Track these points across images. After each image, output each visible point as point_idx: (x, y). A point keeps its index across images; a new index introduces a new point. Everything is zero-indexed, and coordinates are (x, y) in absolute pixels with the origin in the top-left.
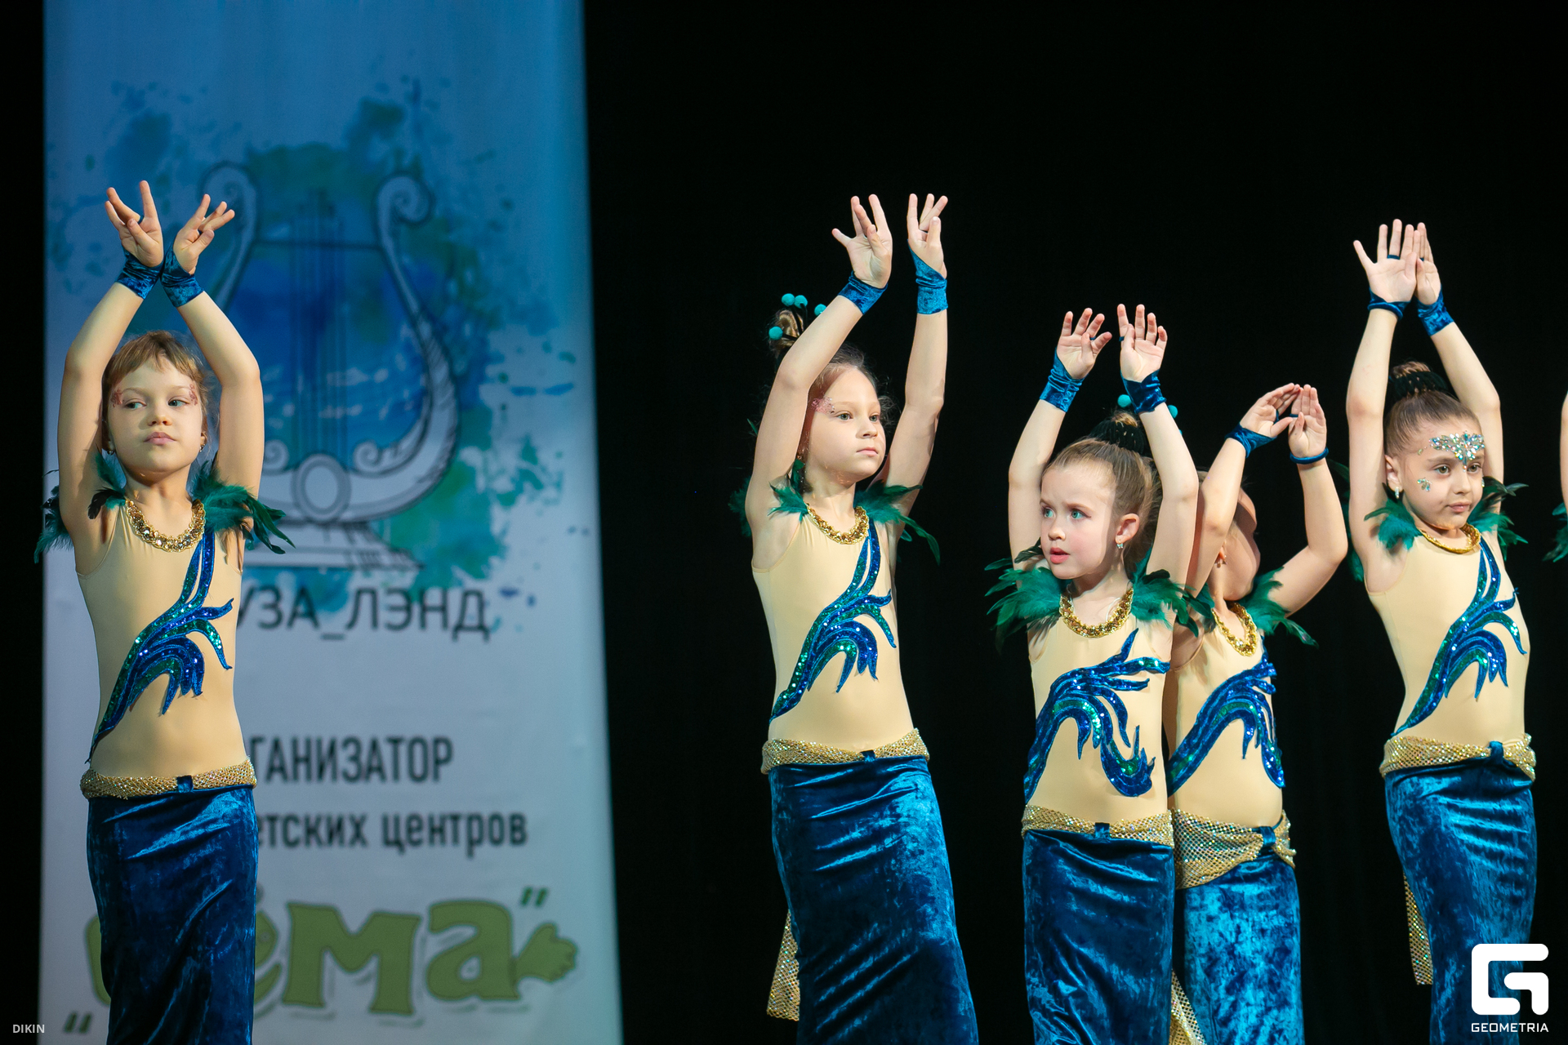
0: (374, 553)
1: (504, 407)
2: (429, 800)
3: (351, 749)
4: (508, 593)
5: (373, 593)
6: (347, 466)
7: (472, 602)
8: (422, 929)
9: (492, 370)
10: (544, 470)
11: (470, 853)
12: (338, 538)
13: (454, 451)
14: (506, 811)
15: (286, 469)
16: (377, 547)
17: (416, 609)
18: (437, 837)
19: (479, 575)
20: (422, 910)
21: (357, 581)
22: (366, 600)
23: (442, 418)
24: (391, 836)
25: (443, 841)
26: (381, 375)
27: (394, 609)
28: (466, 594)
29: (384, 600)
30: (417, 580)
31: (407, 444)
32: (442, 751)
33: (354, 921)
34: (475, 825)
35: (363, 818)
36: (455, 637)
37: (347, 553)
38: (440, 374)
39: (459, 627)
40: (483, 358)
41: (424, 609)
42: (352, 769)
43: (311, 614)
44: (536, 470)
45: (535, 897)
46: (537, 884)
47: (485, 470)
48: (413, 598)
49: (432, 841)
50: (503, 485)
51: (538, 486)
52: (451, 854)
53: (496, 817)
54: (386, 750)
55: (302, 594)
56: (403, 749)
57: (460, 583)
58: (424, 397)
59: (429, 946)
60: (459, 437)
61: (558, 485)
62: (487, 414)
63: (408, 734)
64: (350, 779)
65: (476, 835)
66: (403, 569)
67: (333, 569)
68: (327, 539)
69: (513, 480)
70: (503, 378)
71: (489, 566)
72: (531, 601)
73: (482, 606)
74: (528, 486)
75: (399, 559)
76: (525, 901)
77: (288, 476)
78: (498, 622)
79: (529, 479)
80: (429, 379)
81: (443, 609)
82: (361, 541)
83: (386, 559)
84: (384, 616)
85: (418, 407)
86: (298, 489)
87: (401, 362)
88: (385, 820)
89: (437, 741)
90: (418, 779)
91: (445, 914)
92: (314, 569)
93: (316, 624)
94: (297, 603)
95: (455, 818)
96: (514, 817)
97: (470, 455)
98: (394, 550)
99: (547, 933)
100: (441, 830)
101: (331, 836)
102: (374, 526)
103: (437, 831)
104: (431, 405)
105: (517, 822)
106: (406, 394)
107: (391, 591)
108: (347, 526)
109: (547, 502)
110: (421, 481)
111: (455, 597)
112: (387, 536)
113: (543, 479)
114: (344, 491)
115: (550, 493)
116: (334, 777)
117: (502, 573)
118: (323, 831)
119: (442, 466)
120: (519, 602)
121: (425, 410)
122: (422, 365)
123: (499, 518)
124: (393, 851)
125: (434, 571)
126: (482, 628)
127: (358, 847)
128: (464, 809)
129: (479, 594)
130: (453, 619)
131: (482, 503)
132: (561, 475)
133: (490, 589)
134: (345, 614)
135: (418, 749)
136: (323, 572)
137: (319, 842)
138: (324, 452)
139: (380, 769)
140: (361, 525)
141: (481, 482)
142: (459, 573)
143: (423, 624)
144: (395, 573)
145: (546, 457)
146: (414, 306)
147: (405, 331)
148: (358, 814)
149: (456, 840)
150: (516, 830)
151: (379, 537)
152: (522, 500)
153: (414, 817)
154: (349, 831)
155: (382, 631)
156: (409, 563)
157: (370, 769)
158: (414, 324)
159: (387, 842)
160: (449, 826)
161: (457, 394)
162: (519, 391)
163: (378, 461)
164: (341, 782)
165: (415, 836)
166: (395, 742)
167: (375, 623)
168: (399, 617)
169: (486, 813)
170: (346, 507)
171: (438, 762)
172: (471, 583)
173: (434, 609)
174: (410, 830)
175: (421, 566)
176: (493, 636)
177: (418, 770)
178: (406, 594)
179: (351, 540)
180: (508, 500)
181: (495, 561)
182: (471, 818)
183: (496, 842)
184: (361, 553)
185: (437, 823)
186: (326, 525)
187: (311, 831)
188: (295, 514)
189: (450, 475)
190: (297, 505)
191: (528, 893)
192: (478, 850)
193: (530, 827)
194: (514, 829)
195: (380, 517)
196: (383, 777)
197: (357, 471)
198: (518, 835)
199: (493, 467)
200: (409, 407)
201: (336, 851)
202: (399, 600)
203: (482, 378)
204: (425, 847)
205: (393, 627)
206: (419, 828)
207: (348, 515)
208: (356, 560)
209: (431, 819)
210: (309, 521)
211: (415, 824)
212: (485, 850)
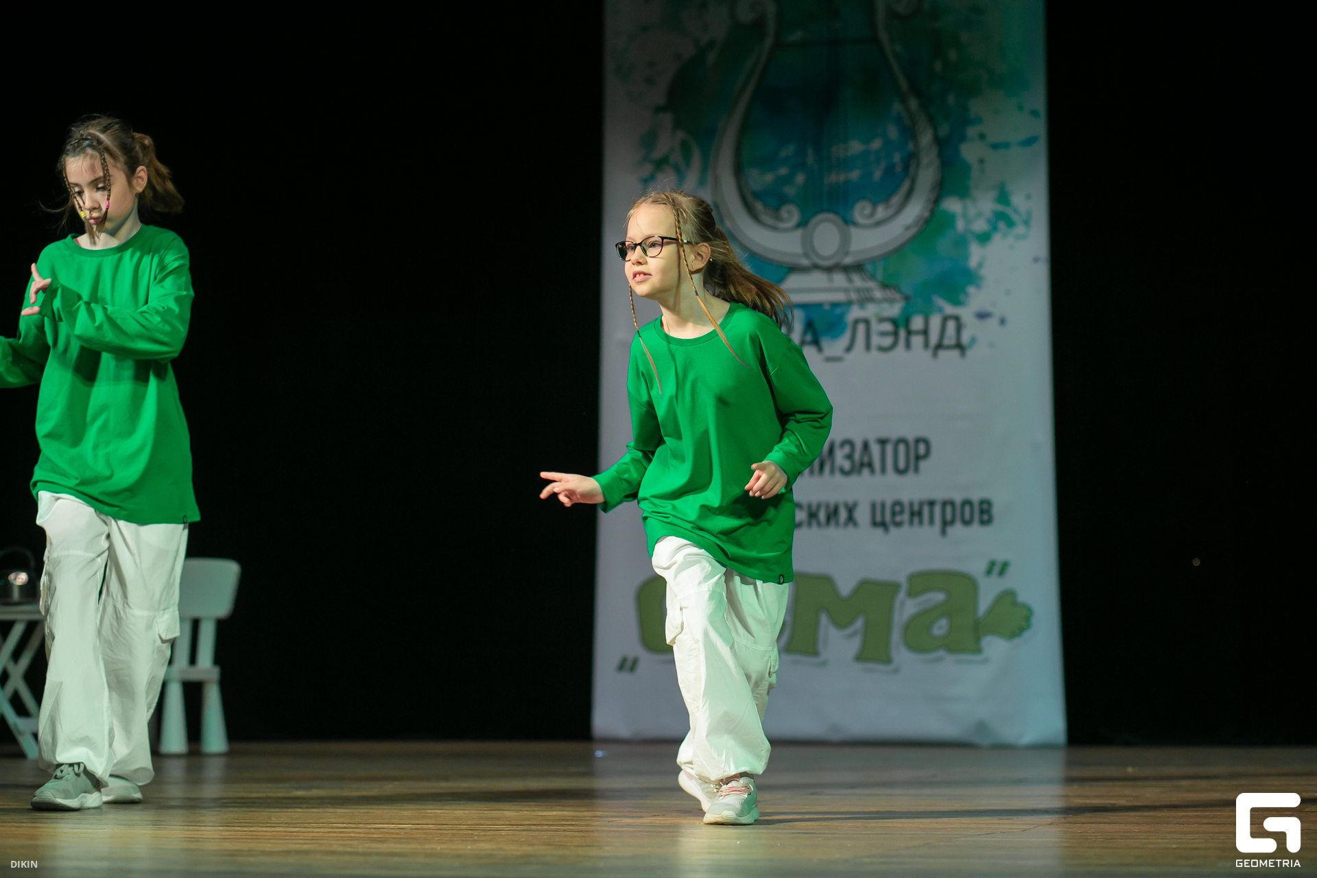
0: (868, 290)
1: (982, 161)
2: (910, 489)
3: (847, 449)
4: (982, 316)
5: (867, 322)
6: (848, 221)
7: (951, 325)
8: (902, 595)
9: (972, 131)
10: (1016, 211)
11: (944, 532)
12: (839, 279)
13: (937, 201)
14: (976, 497)
15: (798, 226)
16: (871, 284)
17: (902, 333)
18: (916, 520)
19: (957, 302)
20: (902, 578)
21: (855, 313)
22: (861, 328)
23: (927, 175)
24: (878, 519)
25: (921, 522)
26: (877, 144)
27: (884, 334)
28: (945, 319)
29: (876, 327)
30: (904, 310)
31: (896, 200)
32: (922, 449)
33: (845, 587)
34: (949, 509)
35: (855, 505)
36: (935, 354)
37: (846, 290)
38: (926, 139)
39: (939, 346)
40: (964, 121)
41: (909, 333)
42: (847, 465)
43: (816, 343)
44: (1009, 211)
45: (998, 568)
46: (1001, 557)
47: (965, 215)
48: (900, 325)
49: (911, 522)
50: (980, 226)
51: (1010, 224)
52: (927, 533)
53: (967, 502)
54: (875, 449)
55: (809, 326)
56: (889, 449)
57: (940, 310)
58: (911, 160)
59: (906, 608)
60: (941, 190)
61: (1027, 223)
62: (967, 168)
63: (894, 435)
64: (844, 473)
65: (949, 517)
66: (891, 301)
67: (835, 305)
68: (831, 280)
69: (989, 221)
70: (982, 137)
71: (966, 294)
72: (1002, 321)
73: (959, 328)
74: (1002, 225)
75: (890, 294)
76: (989, 572)
77: (798, 233)
78: (973, 340)
79: (1003, 220)
80: (916, 143)
81: (925, 332)
82: (858, 281)
83: (878, 294)
84: (876, 340)
85: (906, 168)
86: (808, 243)
87: (893, 132)
88: (873, 506)
89: (918, 441)
90: (900, 472)
91: (922, 582)
92: (819, 305)
93: (820, 349)
94: (805, 332)
95: (931, 504)
96: (982, 502)
97: (952, 205)
98: (885, 286)
99: (1008, 597)
100: (920, 514)
101: (828, 519)
102: (869, 267)
103: (916, 514)
104: (918, 165)
105: (985, 507)
106: (897, 158)
107: (882, 320)
108: (847, 269)
109: (1018, 237)
110: (908, 228)
111: (935, 322)
112: (880, 276)
113: (1015, 217)
114: (845, 240)
115: (1020, 229)
116: (832, 471)
117: (977, 299)
118: (822, 516)
119: (926, 214)
120: (992, 323)
121: (912, 170)
122: (910, 132)
123: (976, 254)
124: (879, 531)
125: (918, 301)
126: (959, 346)
127: (851, 528)
128: (939, 495)
129: (957, 319)
130: (934, 338)
131: (961, 243)
132: (1029, 214)
133: (966, 313)
134: (844, 341)
135: (902, 448)
136: (827, 308)
137: (819, 524)
138: (829, 211)
139: (870, 465)
140: (858, 268)
141: (960, 225)
142: (940, 302)
143: (908, 345)
144: (886, 305)
145: (1018, 200)
146: (904, 84)
147: (897, 107)
148: (850, 501)
149: (932, 521)
150: (984, 513)
151: (872, 277)
152: (997, 238)
153: (898, 503)
154: (843, 514)
155: (874, 353)
156: (897, 296)
157: (862, 464)
158: (903, 101)
159: (875, 524)
160: (926, 510)
161: (940, 154)
162: (995, 146)
163: (872, 214)
164: (838, 477)
165: (898, 519)
166: (883, 442)
167: (868, 346)
168: (888, 341)
169: (958, 498)
170: (847, 253)
171: (918, 458)
172: (950, 310)
173: (917, 333)
174: (894, 514)
175: (907, 298)
176: (969, 353)
177: (902, 465)
178: (894, 322)
179: (850, 280)
180: (984, 238)
181: (971, 290)
182: (944, 504)
183: (967, 523)
184: (858, 290)
185: (916, 508)
186: (829, 270)
187: (812, 515)
188: (805, 262)
189: (934, 223)
190: (806, 255)
191: (992, 564)
192: (950, 530)
193: (995, 511)
194: (982, 512)
195: (873, 260)
196: (872, 471)
197: (855, 224)
198: (985, 517)
199: (972, 211)
200: (899, 169)
201: (832, 531)
202: (888, 327)
203: (963, 138)
204: (906, 528)
205: (882, 349)
206: (902, 512)
207: (848, 260)
208: (853, 296)
209: (911, 505)
210: (816, 267)
211: (898, 509)
212: (957, 530)
